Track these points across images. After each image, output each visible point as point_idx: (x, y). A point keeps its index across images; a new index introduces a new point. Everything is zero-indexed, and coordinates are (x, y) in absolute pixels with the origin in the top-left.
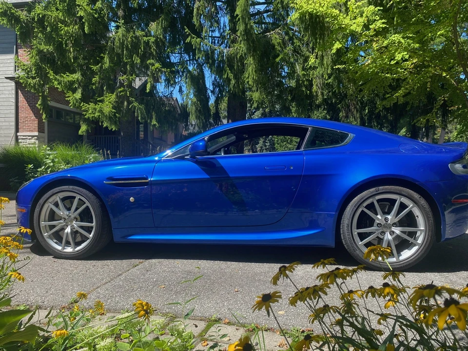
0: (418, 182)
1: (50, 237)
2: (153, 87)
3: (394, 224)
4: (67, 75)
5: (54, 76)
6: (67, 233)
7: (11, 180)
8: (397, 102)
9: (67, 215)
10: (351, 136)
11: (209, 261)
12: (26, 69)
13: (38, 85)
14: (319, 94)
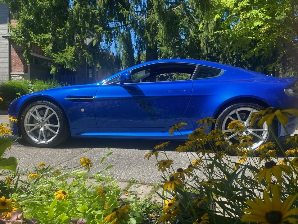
0: (264, 100)
1: (30, 133)
2: (98, 44)
3: (249, 127)
4: (42, 35)
5: (34, 35)
6: (42, 131)
7: (6, 102)
8: (255, 55)
9: (42, 120)
10: (223, 71)
11: (131, 150)
12: (16, 31)
13: (23, 41)
14: (205, 49)
